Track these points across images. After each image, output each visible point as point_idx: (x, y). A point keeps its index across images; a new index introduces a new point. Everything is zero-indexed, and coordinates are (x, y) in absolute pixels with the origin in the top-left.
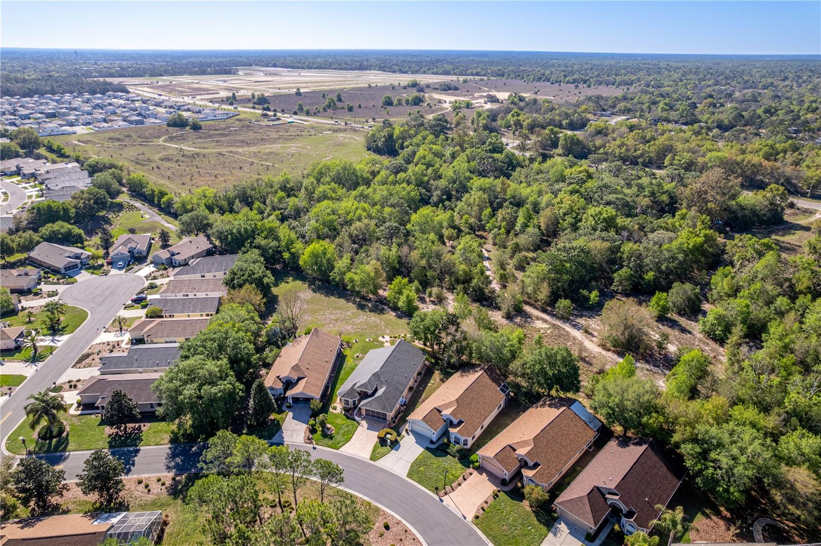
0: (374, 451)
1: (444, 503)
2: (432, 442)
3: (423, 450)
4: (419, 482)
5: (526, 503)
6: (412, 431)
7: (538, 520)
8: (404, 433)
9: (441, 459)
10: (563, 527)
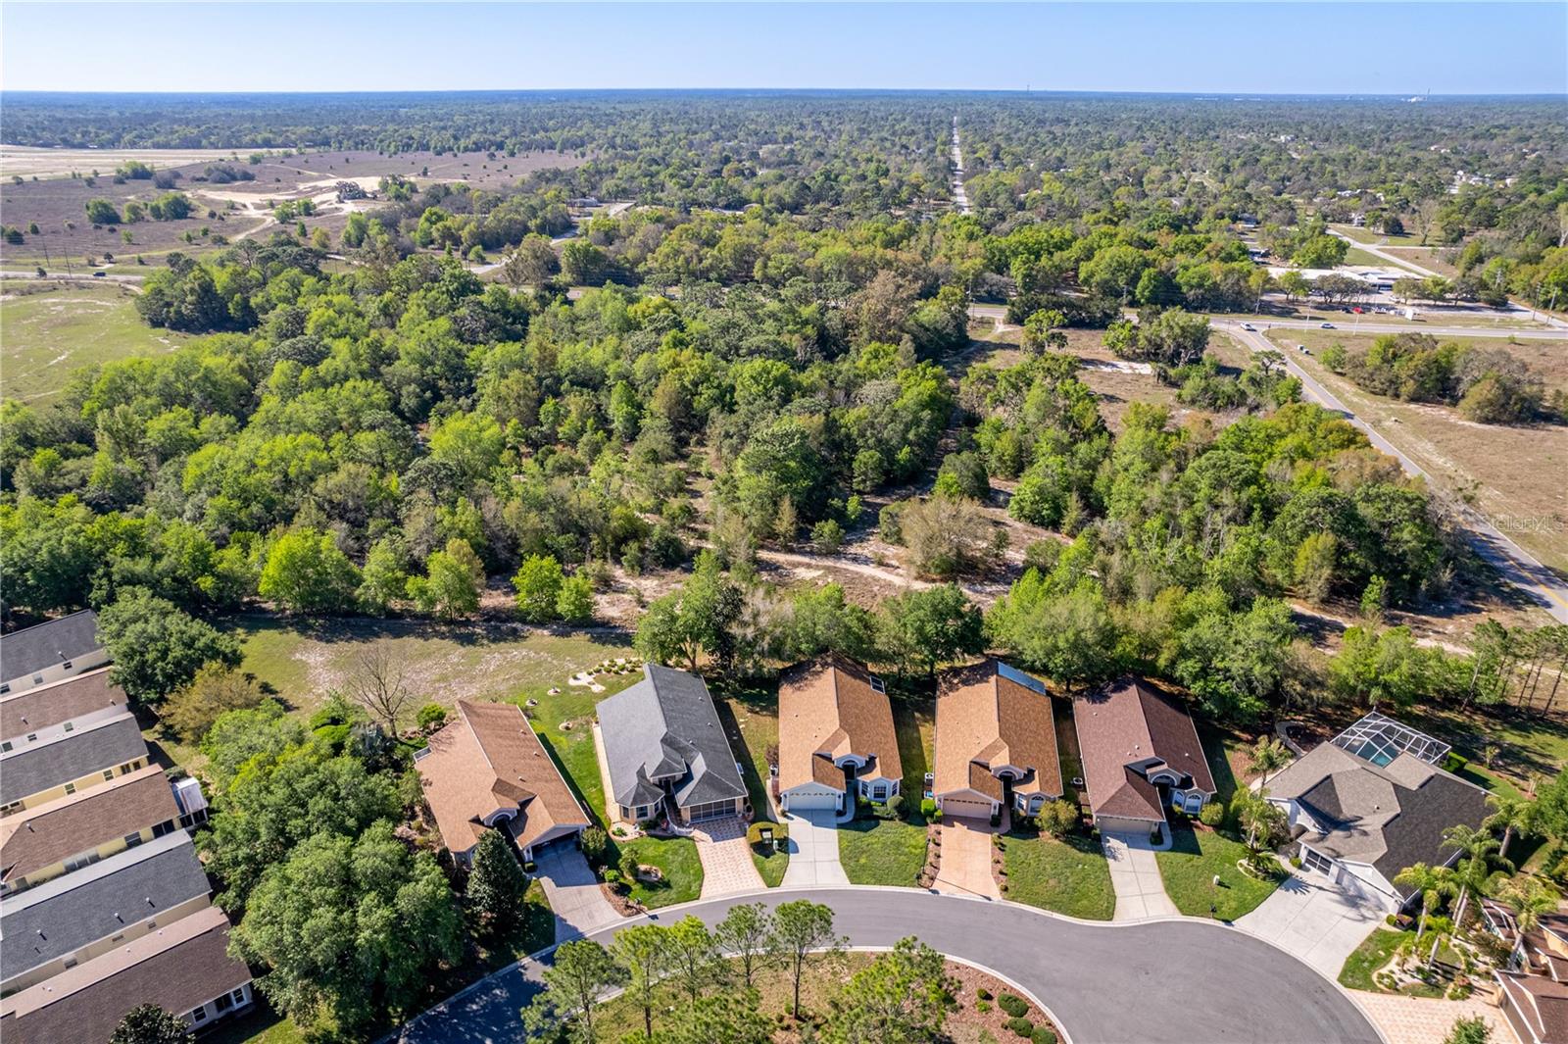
0: (761, 871)
1: (942, 893)
2: (840, 813)
3: (835, 832)
4: (879, 882)
5: (1046, 836)
6: (790, 811)
7: (1080, 850)
8: (781, 820)
9: (875, 831)
10: (1113, 843)
